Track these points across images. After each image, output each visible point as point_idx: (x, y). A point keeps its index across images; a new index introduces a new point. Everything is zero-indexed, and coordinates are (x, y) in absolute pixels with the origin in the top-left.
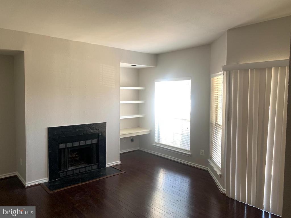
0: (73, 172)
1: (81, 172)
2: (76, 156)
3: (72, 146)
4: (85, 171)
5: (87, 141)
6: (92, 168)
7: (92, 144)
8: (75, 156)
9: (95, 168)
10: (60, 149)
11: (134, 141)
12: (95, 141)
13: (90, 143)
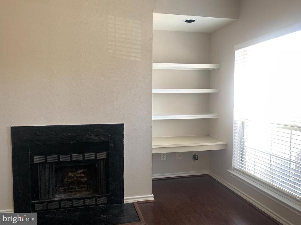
0: (60, 204)
1: (74, 205)
2: (82, 175)
3: (57, 160)
4: (82, 204)
5: (86, 155)
6: (96, 201)
7: (96, 160)
8: (79, 175)
9: (103, 202)
10: (37, 164)
11: (197, 159)
12: (101, 155)
13: (93, 158)
